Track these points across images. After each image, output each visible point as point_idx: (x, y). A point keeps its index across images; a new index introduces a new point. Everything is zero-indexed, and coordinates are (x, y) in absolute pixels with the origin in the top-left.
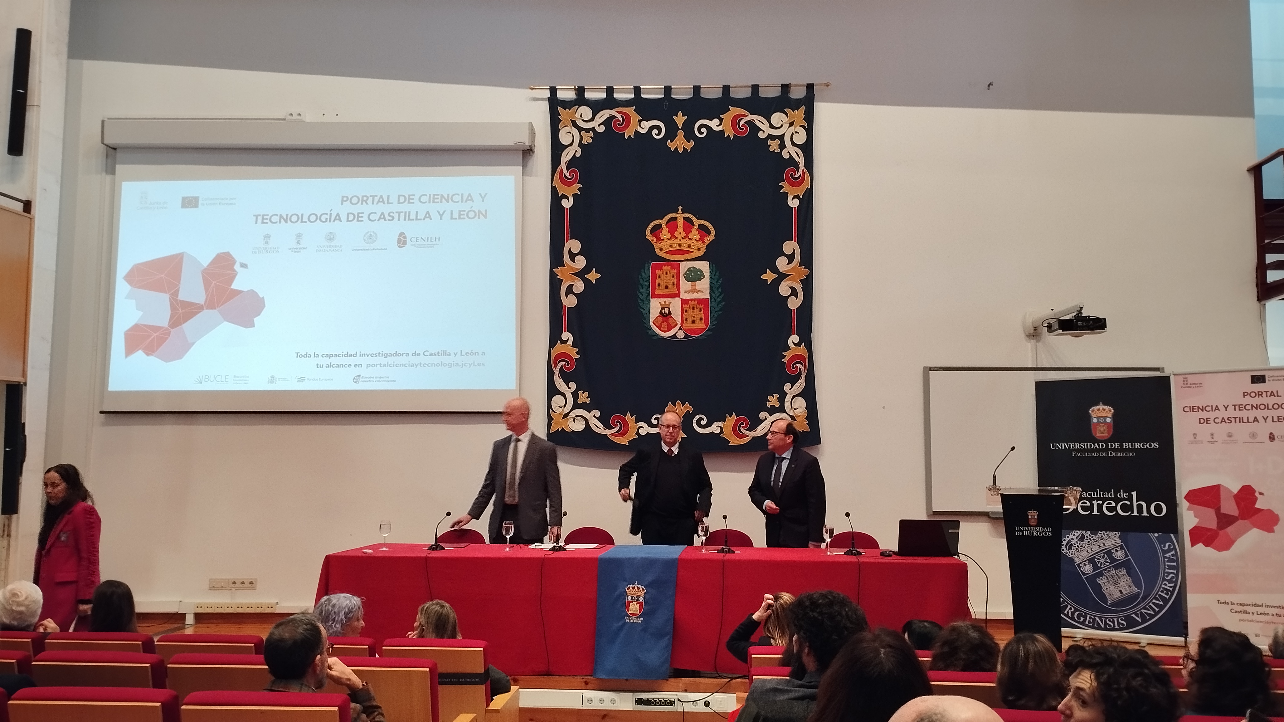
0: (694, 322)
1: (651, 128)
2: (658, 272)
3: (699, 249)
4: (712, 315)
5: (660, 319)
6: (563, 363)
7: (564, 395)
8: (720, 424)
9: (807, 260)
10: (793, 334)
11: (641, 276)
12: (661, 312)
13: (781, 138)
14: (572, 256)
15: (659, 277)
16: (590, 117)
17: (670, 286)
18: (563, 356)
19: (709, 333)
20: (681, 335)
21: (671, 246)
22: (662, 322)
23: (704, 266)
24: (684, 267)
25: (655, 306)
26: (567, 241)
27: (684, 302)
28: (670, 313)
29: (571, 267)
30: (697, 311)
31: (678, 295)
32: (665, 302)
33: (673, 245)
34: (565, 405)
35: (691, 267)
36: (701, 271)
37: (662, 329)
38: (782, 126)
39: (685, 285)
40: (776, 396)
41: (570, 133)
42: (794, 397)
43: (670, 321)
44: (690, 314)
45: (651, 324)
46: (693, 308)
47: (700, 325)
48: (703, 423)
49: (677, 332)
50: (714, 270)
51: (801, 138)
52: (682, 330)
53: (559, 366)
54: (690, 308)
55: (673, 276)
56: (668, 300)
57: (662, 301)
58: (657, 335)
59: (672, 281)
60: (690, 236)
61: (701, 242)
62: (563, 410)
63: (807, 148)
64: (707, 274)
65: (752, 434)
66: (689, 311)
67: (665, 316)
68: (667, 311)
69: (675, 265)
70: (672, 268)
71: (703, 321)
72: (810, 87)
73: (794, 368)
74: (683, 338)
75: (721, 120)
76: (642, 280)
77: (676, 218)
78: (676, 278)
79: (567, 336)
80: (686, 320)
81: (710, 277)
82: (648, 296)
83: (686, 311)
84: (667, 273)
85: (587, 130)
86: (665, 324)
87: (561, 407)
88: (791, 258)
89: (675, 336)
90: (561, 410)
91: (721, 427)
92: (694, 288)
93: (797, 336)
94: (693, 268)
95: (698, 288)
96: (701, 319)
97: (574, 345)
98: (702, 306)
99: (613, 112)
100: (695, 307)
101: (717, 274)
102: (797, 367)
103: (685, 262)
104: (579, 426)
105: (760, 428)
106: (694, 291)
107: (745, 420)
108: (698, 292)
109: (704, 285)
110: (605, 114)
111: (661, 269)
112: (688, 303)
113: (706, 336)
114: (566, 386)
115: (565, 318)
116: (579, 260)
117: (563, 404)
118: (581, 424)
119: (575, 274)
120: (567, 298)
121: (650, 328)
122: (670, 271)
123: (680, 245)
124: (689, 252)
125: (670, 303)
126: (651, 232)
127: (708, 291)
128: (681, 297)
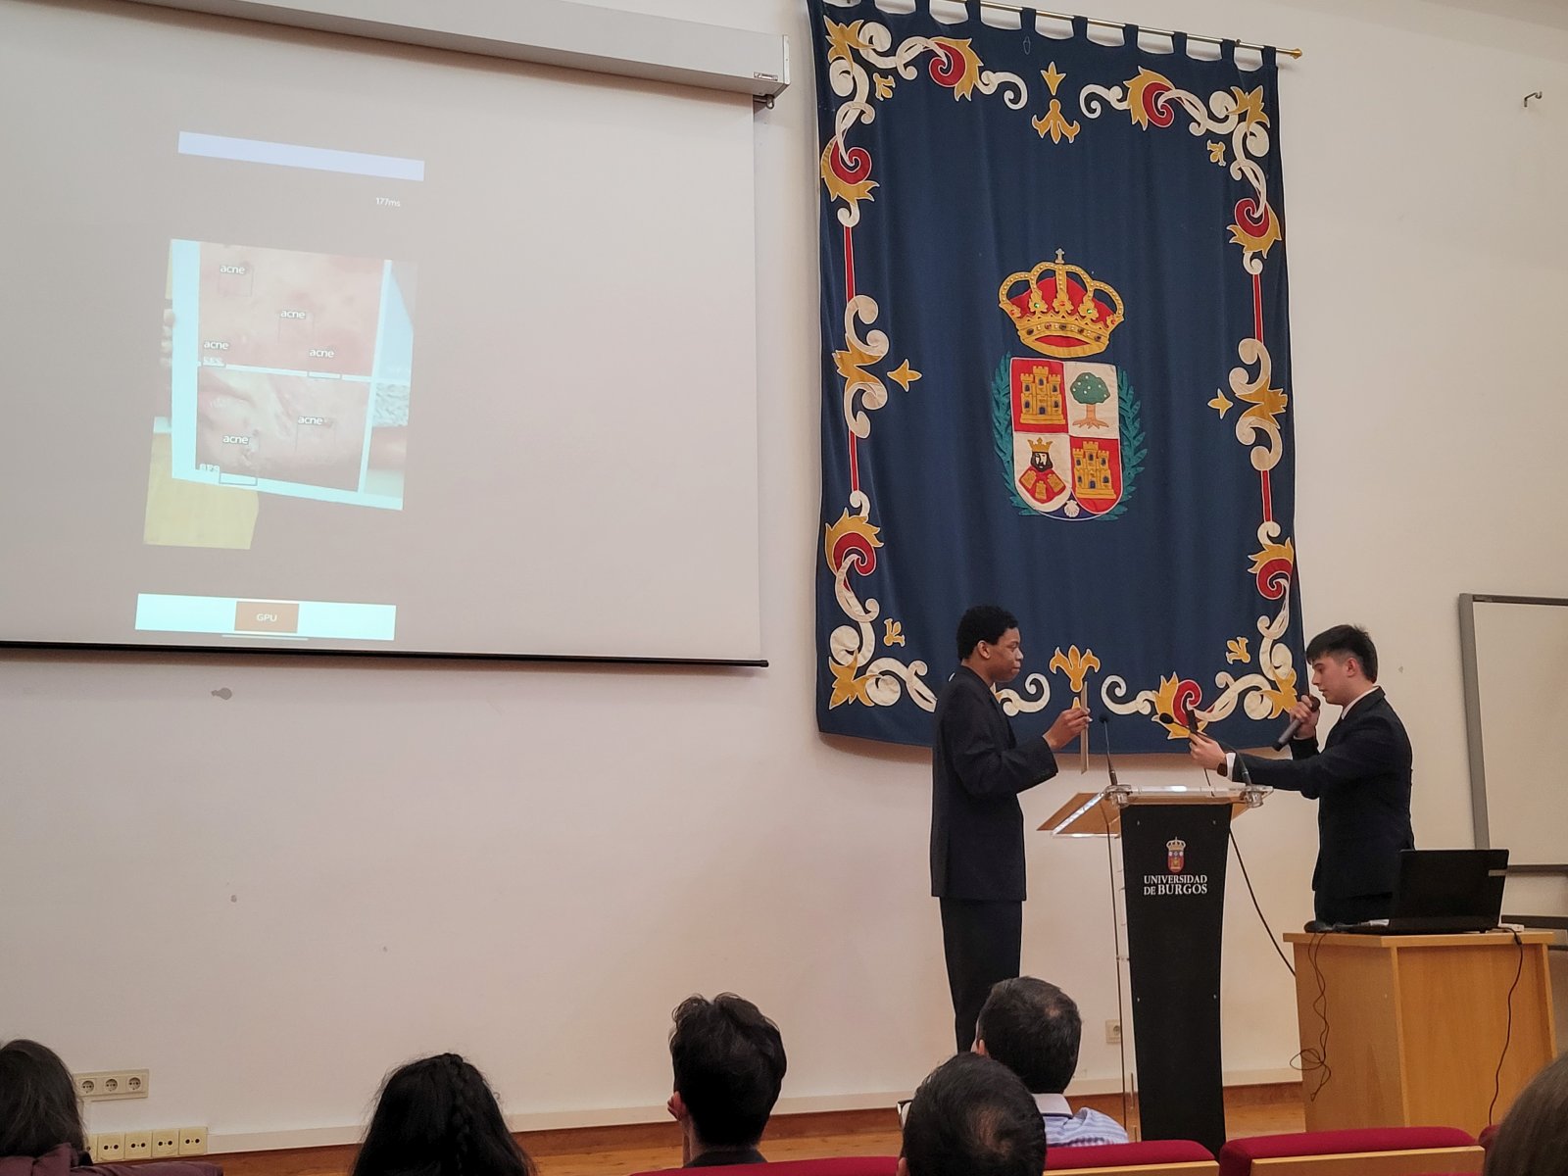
0: (1092, 485)
1: (1004, 86)
2: (1025, 378)
3: (1098, 338)
4: (1126, 472)
5: (1033, 474)
6: (854, 557)
7: (856, 626)
8: (1150, 694)
9: (1282, 378)
10: (1268, 520)
11: (995, 383)
12: (1033, 460)
13: (1227, 139)
14: (862, 330)
15: (1028, 389)
16: (887, 46)
17: (1049, 409)
18: (853, 541)
19: (1124, 509)
20: (1072, 510)
21: (1047, 327)
22: (1037, 481)
23: (1107, 374)
24: (1072, 371)
25: (1022, 448)
26: (851, 298)
27: (1076, 443)
28: (1049, 465)
29: (860, 353)
30: (1096, 463)
31: (1064, 429)
32: (1040, 440)
33: (1053, 325)
34: (860, 649)
35: (1085, 374)
36: (1103, 383)
37: (1037, 495)
38: (1227, 117)
39: (1076, 410)
40: (1243, 641)
41: (848, 72)
42: (1275, 642)
43: (1051, 479)
44: (1087, 468)
45: (1017, 483)
46: (1091, 458)
48: (1120, 692)
49: (1066, 504)
50: (1125, 383)
51: (1260, 146)
52: (1074, 500)
53: (846, 564)
54: (1084, 457)
55: (1055, 390)
56: (1046, 437)
57: (1034, 437)
58: (1028, 507)
59: (1054, 399)
60: (1082, 309)
61: (1100, 325)
62: (856, 659)
63: (1271, 164)
64: (1114, 391)
65: (1207, 717)
66: (1083, 462)
68: (1044, 460)
69: (1056, 367)
70: (1052, 372)
71: (1110, 484)
72: (1269, 53)
73: (1273, 587)
74: (1076, 517)
75: (1125, 90)
76: (996, 392)
77: (1052, 273)
78: (1061, 393)
79: (858, 498)
80: (1080, 478)
81: (1120, 397)
82: (1008, 426)
83: (1079, 463)
84: (1041, 382)
85: (885, 73)
86: (1041, 485)
87: (851, 653)
88: (1254, 372)
89: (1061, 511)
90: (850, 658)
91: (1152, 703)
92: (1091, 415)
93: (1275, 524)
94: (1089, 374)
95: (1098, 416)
96: (1106, 480)
97: (872, 520)
98: (1106, 454)
99: (932, 44)
100: (1094, 455)
101: (1131, 392)
102: (1278, 584)
103: (1073, 364)
104: (885, 695)
105: (1218, 704)
106: (1091, 422)
107: (1194, 688)
108: (1099, 424)
109: (1109, 410)
110: (915, 46)
111: (1030, 372)
112: (1081, 447)
113: (1116, 515)
114: (860, 608)
115: (853, 460)
116: (876, 341)
117: (855, 646)
118: (892, 690)
119: (870, 369)
120: (855, 418)
121: (1015, 494)
122: (1047, 378)
123: (1063, 327)
124: (1081, 343)
125: (1050, 443)
126: (1009, 296)
127: (1117, 424)
128: (1070, 433)
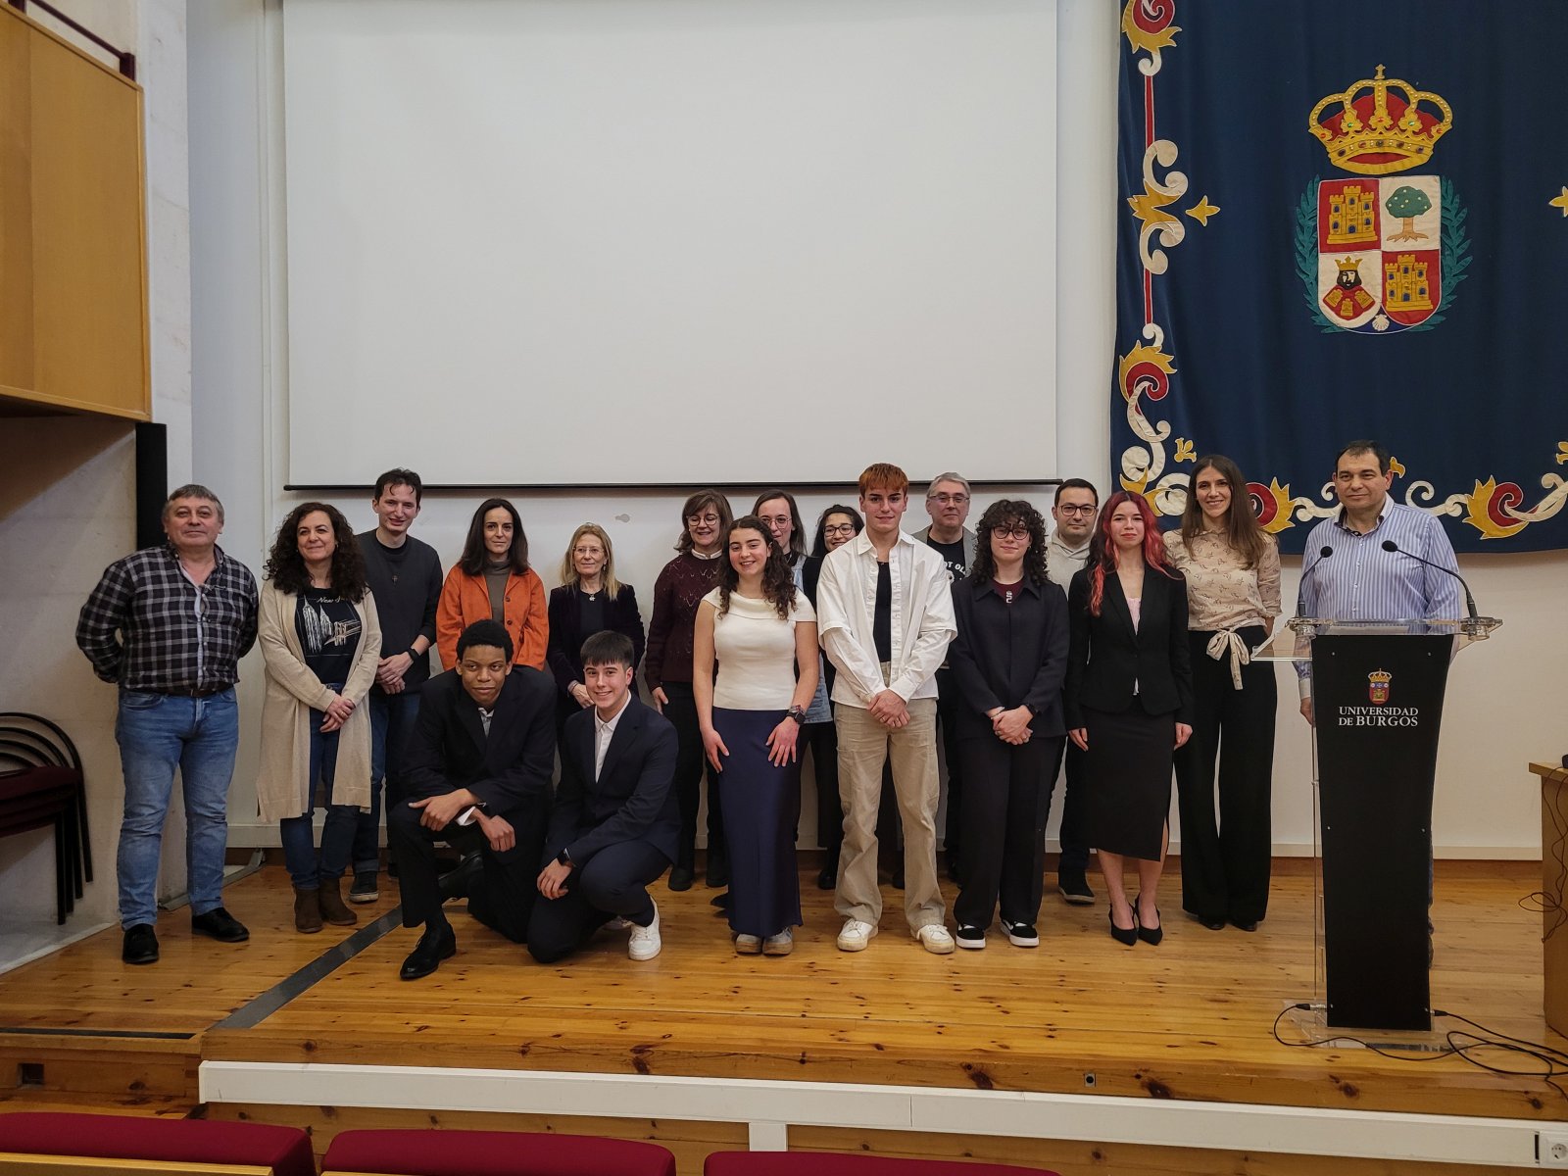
0: (1406, 298)
2: (1334, 200)
3: (1420, 151)
4: (1446, 282)
5: (1339, 293)
6: (1146, 384)
7: (1147, 446)
8: (1463, 498)
11: (1300, 208)
12: (1340, 279)
14: (1160, 173)
15: (1337, 210)
18: (1145, 370)
19: (1442, 319)
20: (1381, 324)
21: (1362, 145)
22: (1343, 299)
23: (1430, 186)
24: (1388, 188)
25: (1328, 269)
26: (1150, 143)
27: (1389, 258)
28: (1358, 281)
29: (1158, 195)
30: (1412, 276)
32: (1348, 259)
33: (1367, 143)
34: (1150, 466)
35: (1403, 188)
36: (1424, 195)
37: (1342, 313)
39: (1390, 224)
43: (1359, 296)
44: (1401, 282)
45: (1321, 303)
46: (1406, 271)
47: (1425, 304)
48: (1426, 497)
49: (1374, 319)
50: (1450, 192)
52: (1384, 314)
53: (1138, 391)
54: (1398, 271)
55: (1367, 207)
56: (1354, 256)
57: (1342, 257)
58: (1332, 325)
59: (1365, 216)
60: (1402, 123)
61: (1424, 136)
62: (1146, 475)
64: (1436, 201)
65: (1527, 518)
66: (1397, 275)
67: (1349, 286)
68: (1352, 277)
69: (1370, 184)
70: (1364, 190)
71: (1426, 296)
74: (1386, 331)
76: (1301, 216)
77: (1371, 90)
78: (1374, 210)
79: (1151, 330)
80: (1392, 293)
81: (1443, 208)
82: (1313, 248)
83: (1392, 277)
84: (1352, 202)
86: (1348, 302)
87: (1142, 470)
89: (1369, 326)
90: (1141, 475)
91: (1464, 506)
92: (1408, 228)
94: (1407, 188)
95: (1417, 229)
96: (1422, 292)
97: (1165, 349)
98: (1424, 266)
100: (1410, 267)
101: (1457, 200)
103: (1389, 179)
104: (1174, 506)
105: (1543, 505)
106: (1408, 235)
107: (1514, 490)
108: (1416, 236)
109: (1429, 223)
111: (1340, 193)
112: (1395, 261)
114: (1151, 430)
115: (1147, 295)
116: (1175, 182)
117: (1145, 463)
119: (1166, 209)
120: (1151, 256)
121: (1318, 313)
122: (1359, 197)
123: (1380, 144)
124: (1399, 157)
125: (1358, 261)
126: (1320, 120)
127: (1438, 235)
128: (1382, 249)
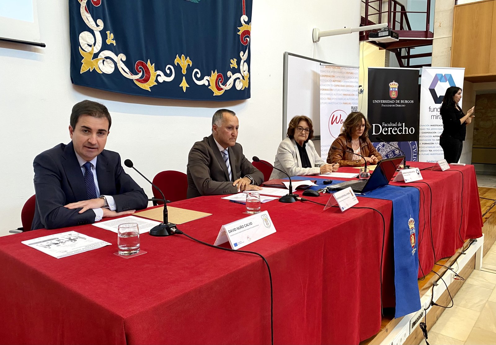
7: (92, 32)
8: (208, 78)
10: (244, 14)
34: (95, 44)
40: (235, 60)
42: (244, 62)
48: (198, 76)
62: (93, 49)
65: (224, 88)
73: (245, 41)
87: (91, 46)
90: (90, 49)
91: (209, 81)
93: (246, 16)
104: (108, 69)
105: (228, 83)
113: (198, 1)
114: (94, 23)
117: (92, 43)
118: (111, 66)
